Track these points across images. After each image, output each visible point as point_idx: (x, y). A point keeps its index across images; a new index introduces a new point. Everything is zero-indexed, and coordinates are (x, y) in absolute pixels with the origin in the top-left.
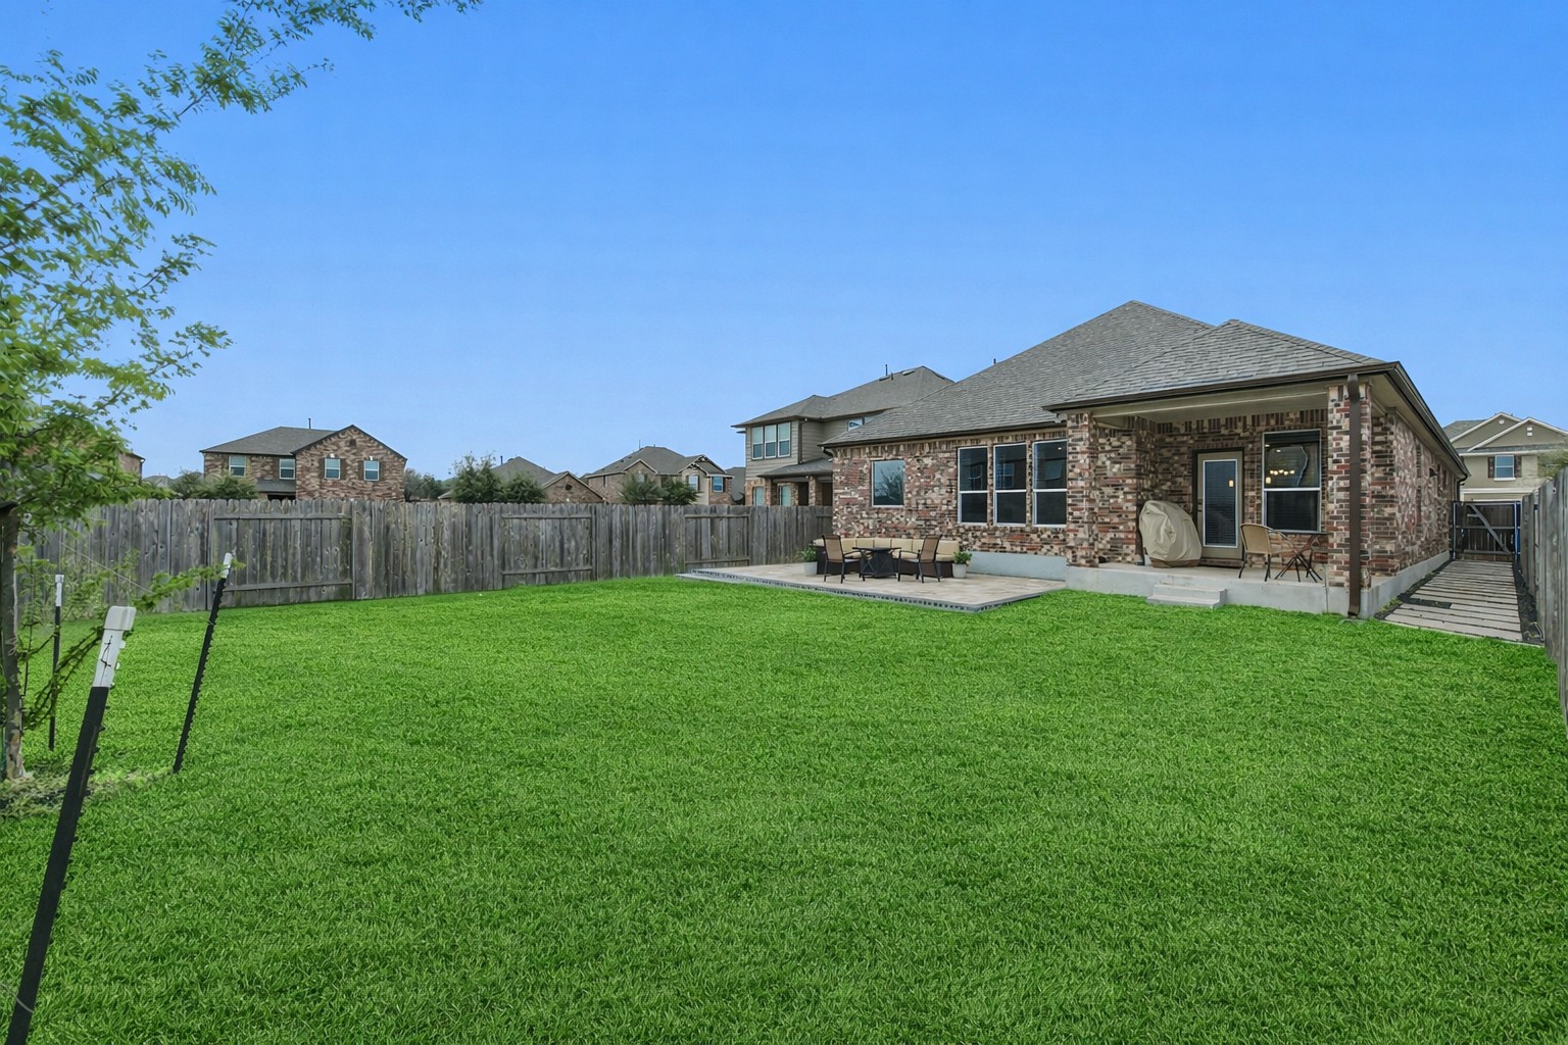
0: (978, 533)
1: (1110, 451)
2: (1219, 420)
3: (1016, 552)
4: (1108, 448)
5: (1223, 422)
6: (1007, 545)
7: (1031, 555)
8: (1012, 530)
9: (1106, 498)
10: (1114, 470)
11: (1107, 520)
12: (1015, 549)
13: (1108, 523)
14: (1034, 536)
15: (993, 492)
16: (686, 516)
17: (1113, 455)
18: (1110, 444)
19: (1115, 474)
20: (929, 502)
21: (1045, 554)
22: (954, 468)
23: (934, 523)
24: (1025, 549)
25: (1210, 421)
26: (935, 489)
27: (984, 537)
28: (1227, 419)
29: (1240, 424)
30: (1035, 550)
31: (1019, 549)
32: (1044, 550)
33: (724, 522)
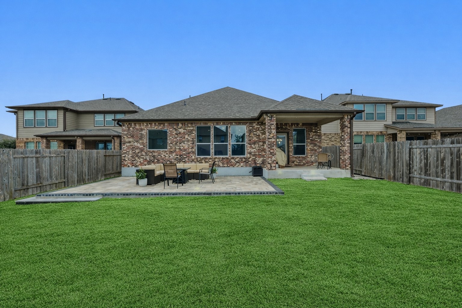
0: (207, 160)
1: (261, 130)
2: (282, 123)
3: (225, 167)
4: (260, 129)
5: (283, 124)
6: (221, 165)
7: (231, 168)
8: (223, 159)
9: (260, 146)
10: (263, 137)
11: (260, 153)
12: (224, 165)
13: (261, 155)
14: (232, 160)
15: (212, 144)
16: (14, 156)
17: (262, 132)
18: (261, 128)
19: (263, 138)
20: (182, 148)
21: (237, 167)
22: (195, 134)
23: (185, 156)
24: (229, 165)
25: (280, 124)
26: (185, 142)
27: (210, 162)
28: (284, 124)
29: (288, 125)
30: (233, 166)
31: (226, 165)
32: (237, 165)
33: (47, 160)
